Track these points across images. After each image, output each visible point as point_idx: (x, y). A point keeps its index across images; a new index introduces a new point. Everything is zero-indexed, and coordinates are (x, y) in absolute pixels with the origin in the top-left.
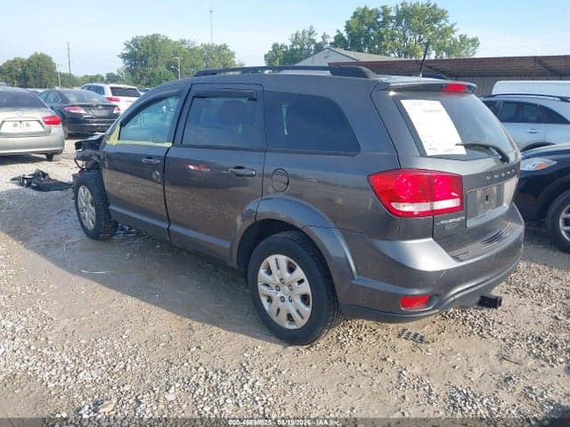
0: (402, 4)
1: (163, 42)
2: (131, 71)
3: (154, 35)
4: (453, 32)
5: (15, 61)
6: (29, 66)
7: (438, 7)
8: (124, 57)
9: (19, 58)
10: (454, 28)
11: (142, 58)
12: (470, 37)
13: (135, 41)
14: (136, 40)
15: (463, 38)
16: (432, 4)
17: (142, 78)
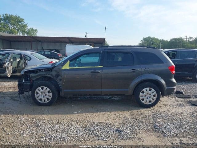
0: (6, 14)
4: (27, 26)
7: (20, 17)
10: (27, 25)
12: (34, 29)
15: (32, 29)
16: (18, 16)
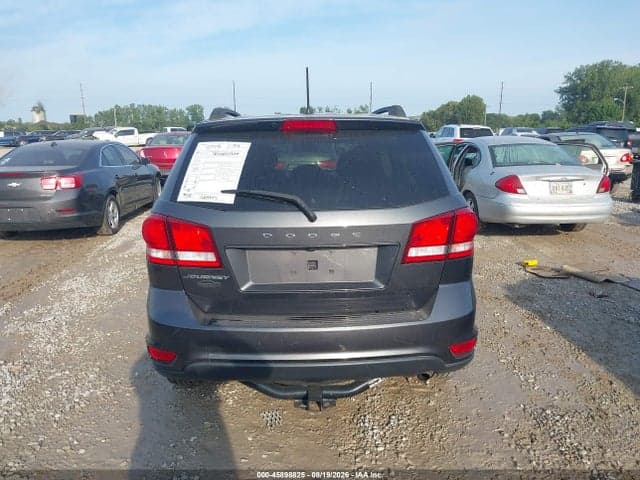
1: (614, 68)
2: (568, 108)
3: (603, 63)
5: (448, 105)
6: (460, 109)
8: (562, 91)
9: (452, 102)
11: (584, 90)
13: (578, 73)
14: (580, 71)
17: (580, 115)
